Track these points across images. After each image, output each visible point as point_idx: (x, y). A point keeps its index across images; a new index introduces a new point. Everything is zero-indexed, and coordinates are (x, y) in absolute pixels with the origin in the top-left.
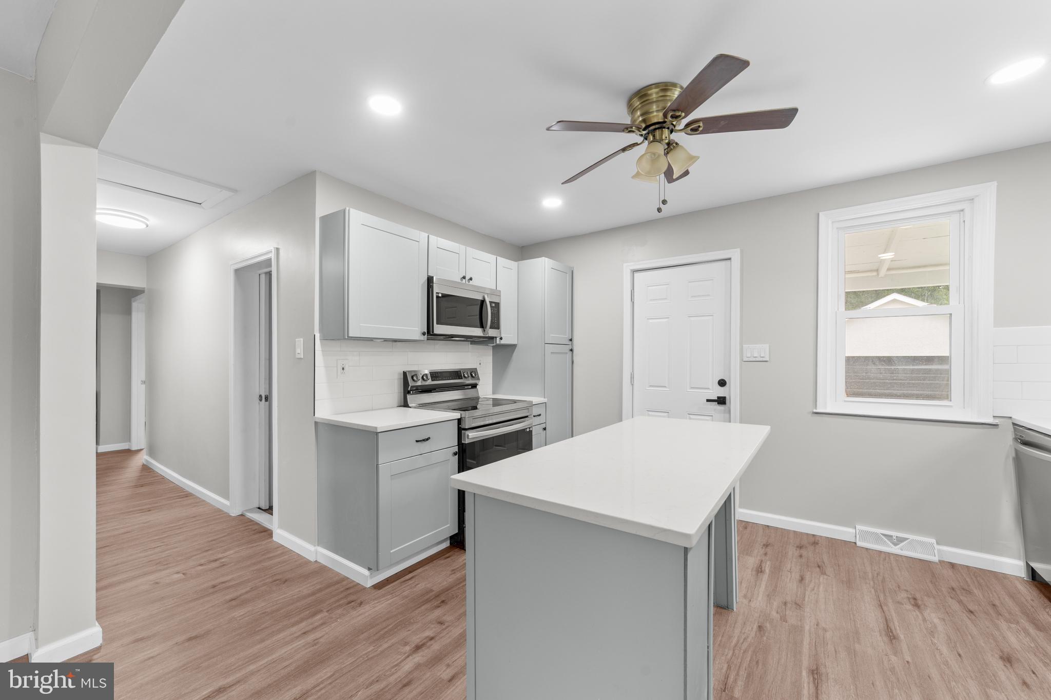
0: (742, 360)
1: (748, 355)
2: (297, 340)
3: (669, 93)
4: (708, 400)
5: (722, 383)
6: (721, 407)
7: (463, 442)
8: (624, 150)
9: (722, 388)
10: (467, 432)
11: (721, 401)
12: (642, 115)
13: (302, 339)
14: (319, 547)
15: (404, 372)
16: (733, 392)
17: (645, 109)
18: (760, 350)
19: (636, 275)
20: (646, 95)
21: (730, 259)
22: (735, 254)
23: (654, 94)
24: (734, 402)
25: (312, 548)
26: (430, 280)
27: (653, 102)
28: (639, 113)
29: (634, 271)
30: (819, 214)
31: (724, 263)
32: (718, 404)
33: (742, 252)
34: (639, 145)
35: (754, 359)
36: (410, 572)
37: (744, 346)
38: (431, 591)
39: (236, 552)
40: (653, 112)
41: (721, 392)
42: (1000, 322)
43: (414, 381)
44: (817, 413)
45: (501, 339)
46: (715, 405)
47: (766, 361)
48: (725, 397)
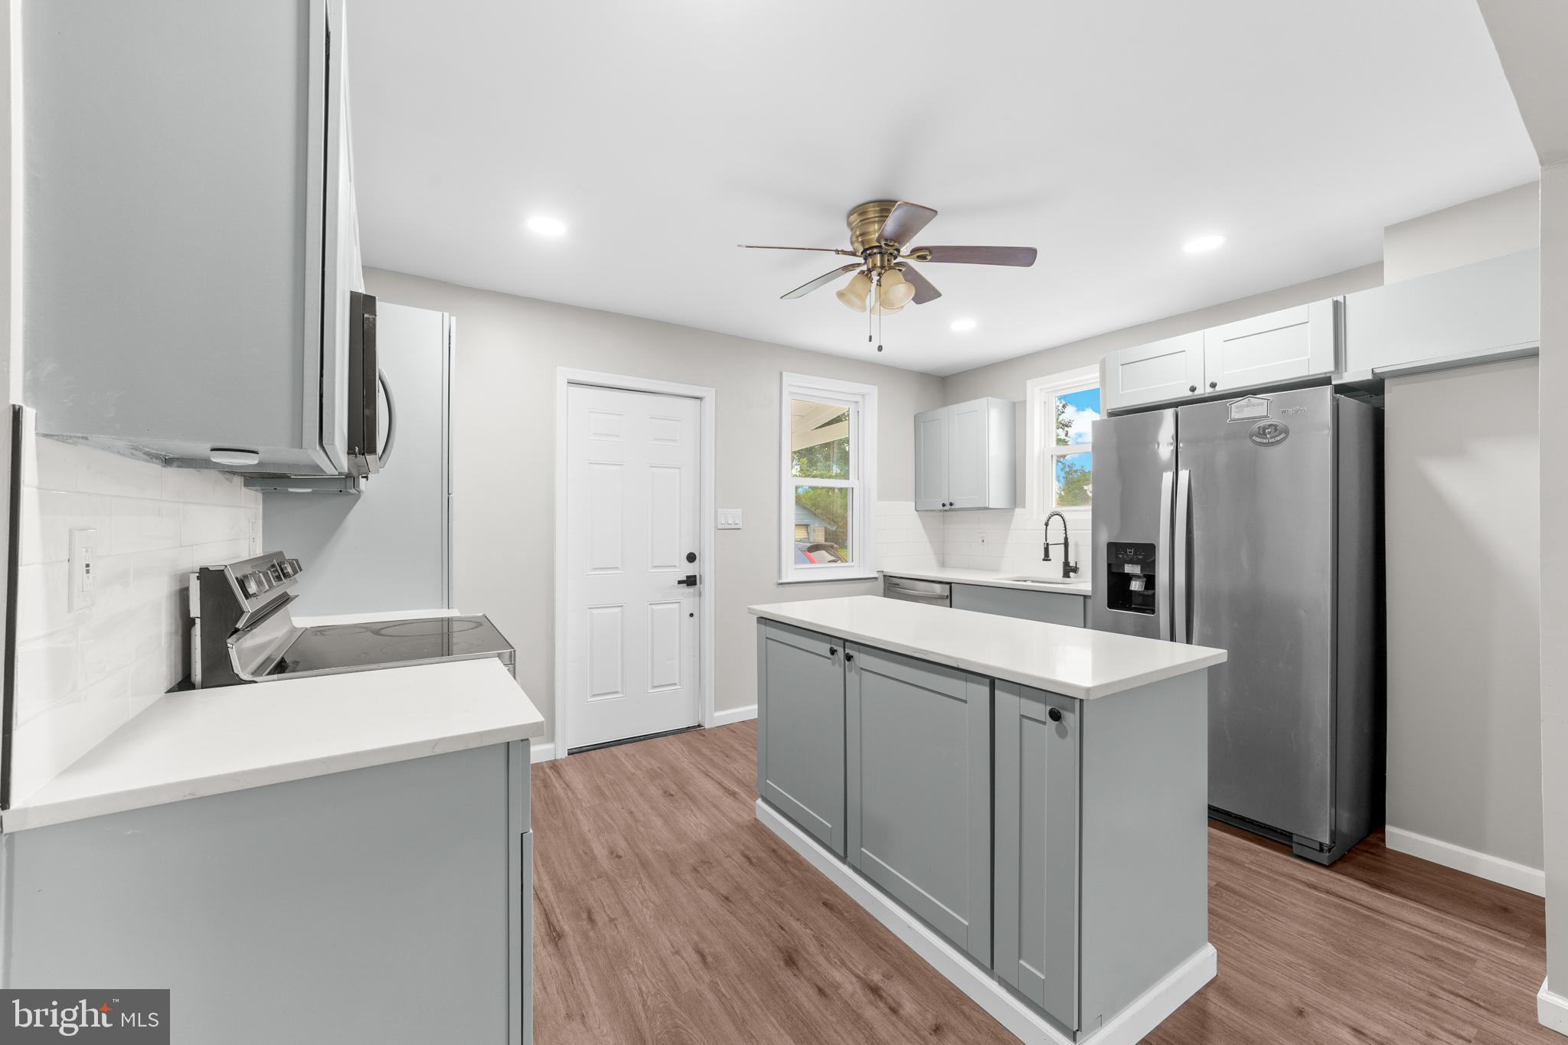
0: (716, 528)
1: (723, 520)
4: (680, 582)
5: (692, 558)
6: (691, 590)
9: (694, 564)
11: (691, 581)
16: (706, 569)
18: (732, 516)
19: (571, 388)
21: (702, 398)
22: (708, 393)
24: (708, 584)
26: (365, 308)
29: (569, 382)
30: (781, 374)
31: (693, 402)
32: (688, 585)
33: (718, 393)
35: (728, 527)
37: (719, 509)
41: (690, 569)
42: (882, 496)
43: (247, 595)
44: (781, 584)
45: (366, 477)
46: (684, 587)
47: (739, 529)
48: (695, 576)
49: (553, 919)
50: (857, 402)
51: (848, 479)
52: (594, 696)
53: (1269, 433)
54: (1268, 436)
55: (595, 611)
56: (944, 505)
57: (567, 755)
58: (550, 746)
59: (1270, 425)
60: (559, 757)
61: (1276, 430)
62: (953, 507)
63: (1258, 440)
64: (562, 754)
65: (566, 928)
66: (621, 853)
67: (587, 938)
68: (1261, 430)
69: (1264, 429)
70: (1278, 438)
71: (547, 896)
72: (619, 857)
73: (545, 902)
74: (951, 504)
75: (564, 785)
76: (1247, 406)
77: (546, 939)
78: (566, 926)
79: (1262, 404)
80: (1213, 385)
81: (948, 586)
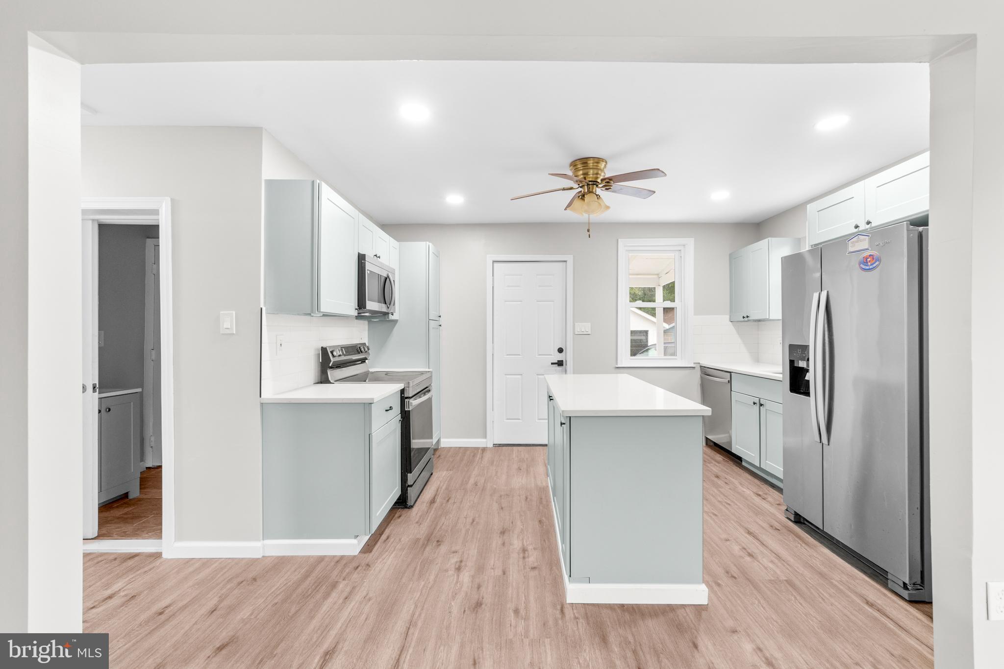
0: (574, 334)
1: (578, 330)
2: (221, 312)
3: (599, 165)
4: (552, 364)
5: (560, 350)
6: (560, 368)
7: (406, 409)
8: (564, 189)
9: (562, 354)
10: (411, 401)
11: (560, 363)
12: (583, 174)
13: (234, 312)
14: (265, 541)
15: (322, 347)
16: (569, 357)
17: (585, 171)
18: (584, 327)
19: (495, 264)
20: (586, 163)
21: (565, 261)
22: (570, 258)
23: (591, 163)
24: (570, 364)
25: (258, 544)
26: (361, 258)
27: (591, 168)
28: (581, 172)
29: (494, 262)
30: (618, 240)
31: (561, 264)
32: (558, 365)
33: (574, 256)
34: (574, 189)
35: (582, 333)
36: (381, 534)
37: (576, 324)
38: (418, 540)
39: (129, 582)
40: (590, 175)
41: (560, 357)
42: (697, 313)
43: (334, 356)
44: (618, 368)
45: (393, 315)
46: (556, 366)
47: (589, 334)
48: (562, 361)
49: (436, 498)
50: (680, 250)
51: (674, 301)
52: (508, 419)
53: (870, 261)
54: (869, 264)
55: (508, 376)
56: (744, 317)
57: (492, 446)
58: (484, 440)
59: (870, 255)
60: (488, 446)
61: (873, 259)
62: (749, 319)
63: (864, 267)
64: (490, 445)
65: (438, 501)
66: (479, 484)
67: (442, 505)
68: (865, 260)
69: (866, 258)
70: (874, 265)
71: (441, 491)
72: (476, 485)
73: (439, 492)
74: (747, 317)
75: (481, 457)
76: (857, 242)
77: (429, 502)
78: (438, 500)
79: (865, 240)
80: (868, 223)
81: (729, 374)
